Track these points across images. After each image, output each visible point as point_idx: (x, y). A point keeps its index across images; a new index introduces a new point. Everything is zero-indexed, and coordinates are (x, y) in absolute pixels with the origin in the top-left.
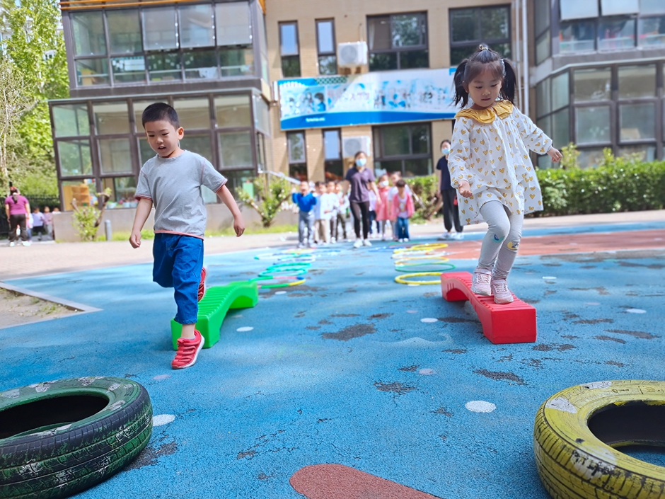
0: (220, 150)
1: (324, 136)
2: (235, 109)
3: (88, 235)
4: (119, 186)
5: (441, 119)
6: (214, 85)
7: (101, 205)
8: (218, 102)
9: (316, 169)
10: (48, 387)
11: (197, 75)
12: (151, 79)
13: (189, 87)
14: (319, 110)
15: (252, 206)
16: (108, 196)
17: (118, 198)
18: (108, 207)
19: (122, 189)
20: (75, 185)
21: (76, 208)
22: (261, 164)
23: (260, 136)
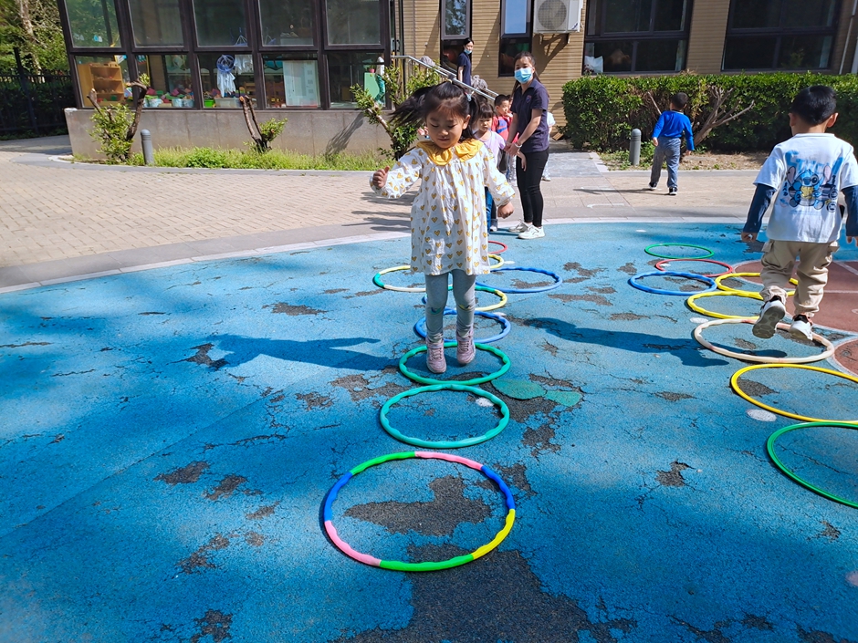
3: (116, 153)
7: (136, 102)
9: (485, 53)
15: (378, 121)
16: (145, 87)
17: (171, 87)
18: (149, 105)
19: (177, 72)
20: (99, 64)
21: (97, 105)
22: (395, 41)
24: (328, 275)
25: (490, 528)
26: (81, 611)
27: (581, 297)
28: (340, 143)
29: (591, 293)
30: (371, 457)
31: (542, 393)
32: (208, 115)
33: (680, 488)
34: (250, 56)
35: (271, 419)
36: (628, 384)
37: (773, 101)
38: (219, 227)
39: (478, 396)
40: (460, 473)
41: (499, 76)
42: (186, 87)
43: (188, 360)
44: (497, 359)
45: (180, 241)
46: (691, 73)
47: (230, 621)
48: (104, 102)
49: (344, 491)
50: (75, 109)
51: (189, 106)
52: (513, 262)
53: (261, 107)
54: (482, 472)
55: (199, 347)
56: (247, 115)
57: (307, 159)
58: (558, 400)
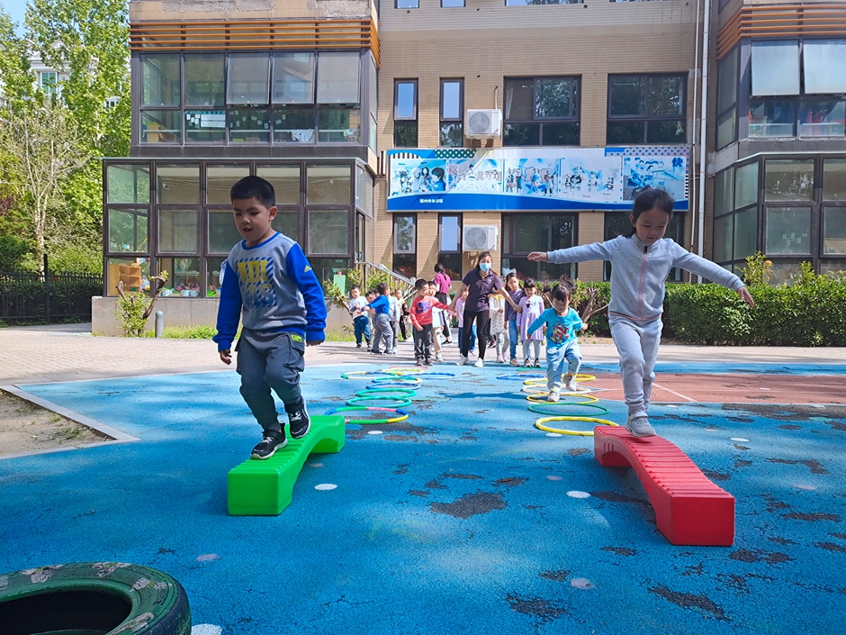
0: (309, 231)
1: (440, 222)
2: (332, 182)
4: (179, 268)
5: (591, 210)
6: (308, 150)
8: (311, 172)
10: (49, 574)
11: (289, 137)
12: (231, 140)
13: (277, 151)
14: (437, 189)
15: (344, 306)
16: (164, 280)
18: (162, 294)
19: (182, 273)
20: (123, 264)
21: (123, 294)
22: (358, 252)
23: (361, 216)
27: (466, 381)
29: (473, 380)
48: (128, 292)
50: (101, 297)
51: (194, 296)
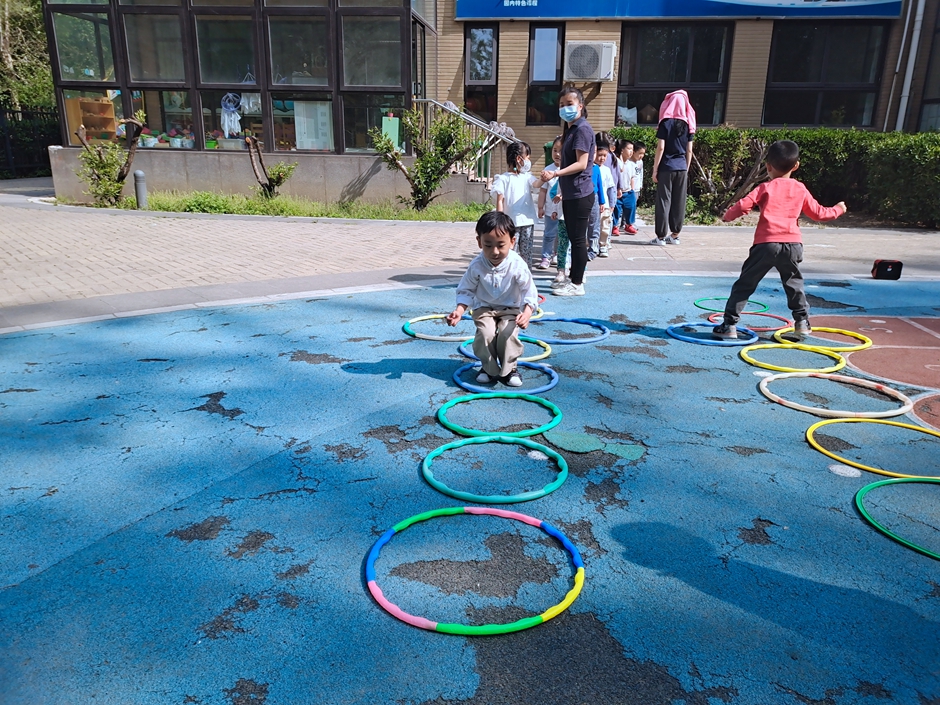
0: (345, 51)
1: (532, 37)
3: (105, 196)
4: (171, 104)
5: (755, 17)
7: (129, 140)
9: (513, 100)
15: (398, 167)
16: (141, 124)
17: (168, 127)
18: (144, 144)
19: (175, 110)
20: (89, 99)
21: (86, 143)
22: (416, 84)
23: (418, 26)
24: (350, 324)
25: (558, 589)
26: (87, 682)
27: (632, 349)
28: (356, 190)
29: (642, 345)
30: (415, 513)
31: (601, 446)
32: (210, 157)
33: (767, 546)
34: (258, 95)
35: (298, 471)
36: (695, 439)
37: (817, 157)
38: (225, 273)
39: (530, 449)
40: (517, 530)
41: (527, 124)
42: (184, 127)
43: (198, 409)
44: (547, 412)
45: (181, 286)
46: (731, 127)
47: (266, 691)
48: (94, 140)
49: (387, 548)
50: (60, 147)
51: (188, 147)
52: (553, 313)
53: (268, 149)
54: (542, 528)
55: (210, 396)
56: (253, 158)
57: (319, 207)
58: (619, 454)
